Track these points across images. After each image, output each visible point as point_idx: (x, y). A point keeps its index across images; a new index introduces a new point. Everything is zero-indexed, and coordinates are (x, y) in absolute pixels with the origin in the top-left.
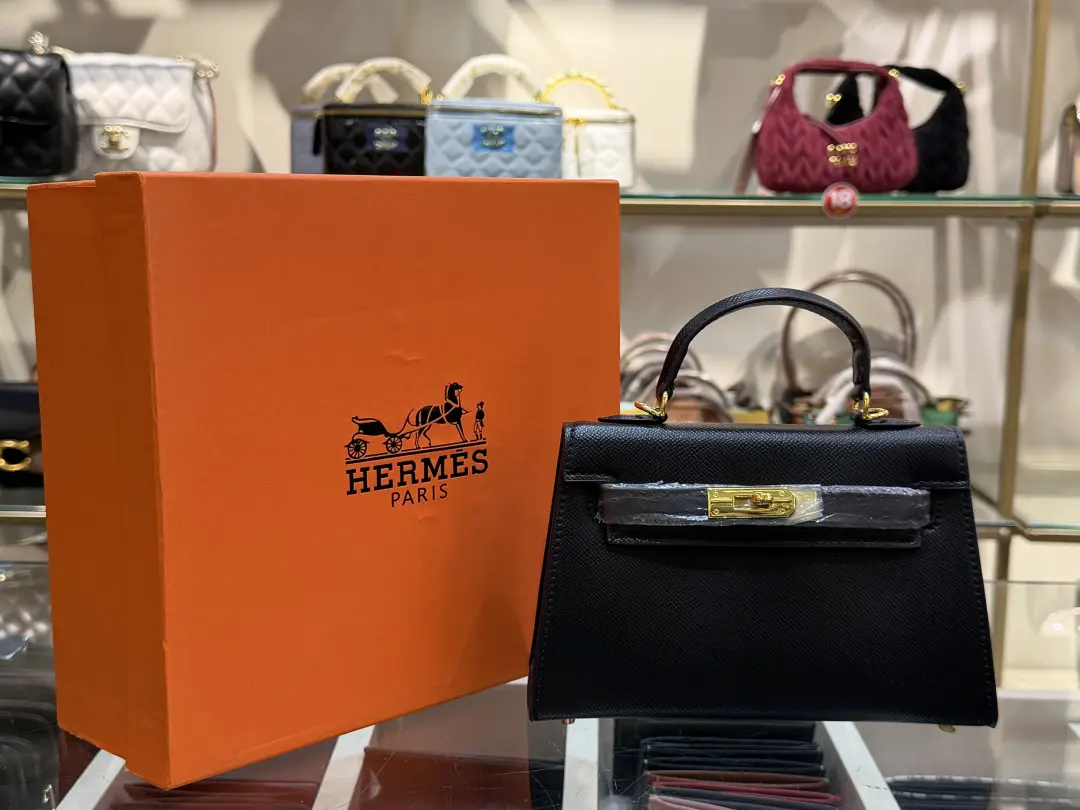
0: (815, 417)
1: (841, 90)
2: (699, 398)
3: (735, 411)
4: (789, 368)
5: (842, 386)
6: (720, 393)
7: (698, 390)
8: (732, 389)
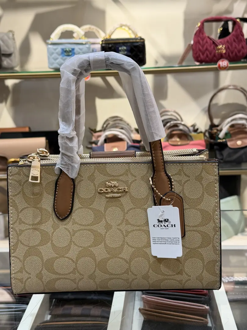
0: (218, 135)
1: (223, 26)
2: (181, 130)
3: (193, 134)
4: (211, 118)
5: (227, 124)
6: (188, 128)
7: (181, 127)
8: (192, 126)
